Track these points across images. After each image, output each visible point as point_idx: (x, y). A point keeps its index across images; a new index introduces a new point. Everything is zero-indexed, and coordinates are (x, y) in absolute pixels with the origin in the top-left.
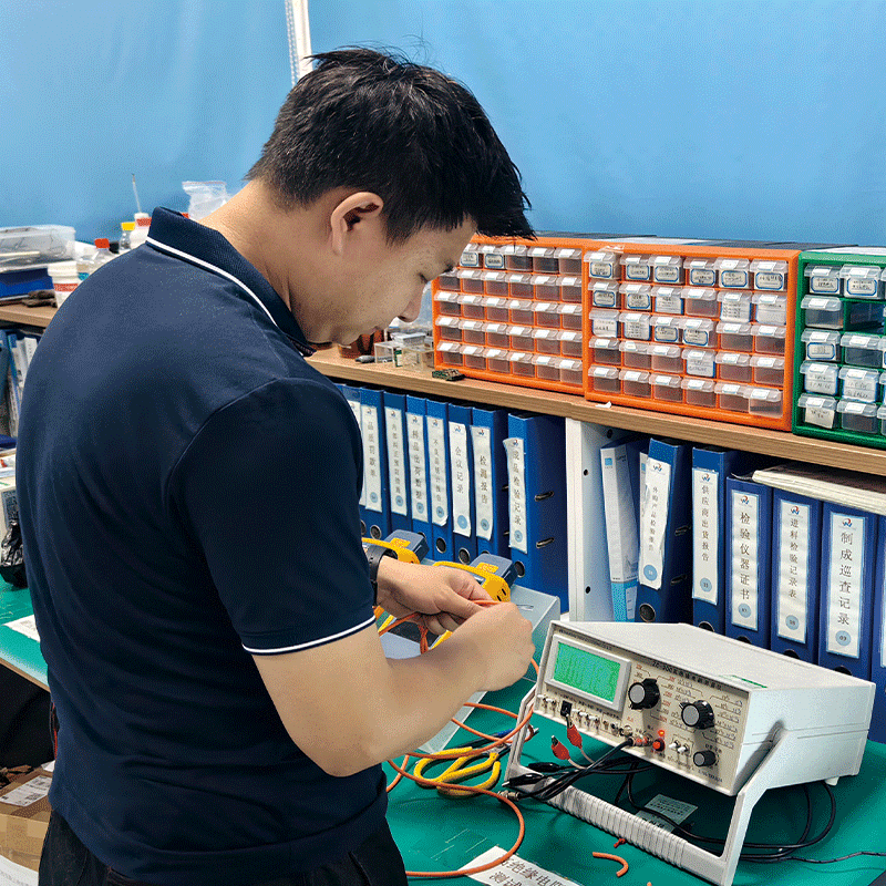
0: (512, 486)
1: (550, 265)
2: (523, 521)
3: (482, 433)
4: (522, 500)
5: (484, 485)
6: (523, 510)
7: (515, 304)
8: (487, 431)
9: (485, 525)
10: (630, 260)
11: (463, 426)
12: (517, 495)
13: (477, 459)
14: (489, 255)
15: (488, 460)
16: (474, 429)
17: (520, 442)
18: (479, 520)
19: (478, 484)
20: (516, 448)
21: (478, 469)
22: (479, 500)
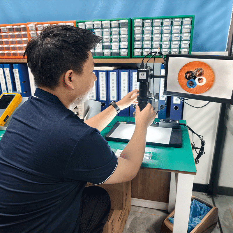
0: (16, 80)
1: (18, 30)
2: (20, 88)
3: (7, 69)
4: (19, 83)
5: (9, 82)
6: (20, 85)
7: (11, 40)
8: (8, 69)
9: (10, 91)
10: (38, 26)
11: (2, 69)
12: (18, 82)
13: (6, 76)
14: (3, 29)
15: (9, 75)
16: (5, 69)
17: (17, 70)
18: (9, 90)
19: (7, 81)
20: (16, 72)
21: (7, 78)
22: (8, 85)
